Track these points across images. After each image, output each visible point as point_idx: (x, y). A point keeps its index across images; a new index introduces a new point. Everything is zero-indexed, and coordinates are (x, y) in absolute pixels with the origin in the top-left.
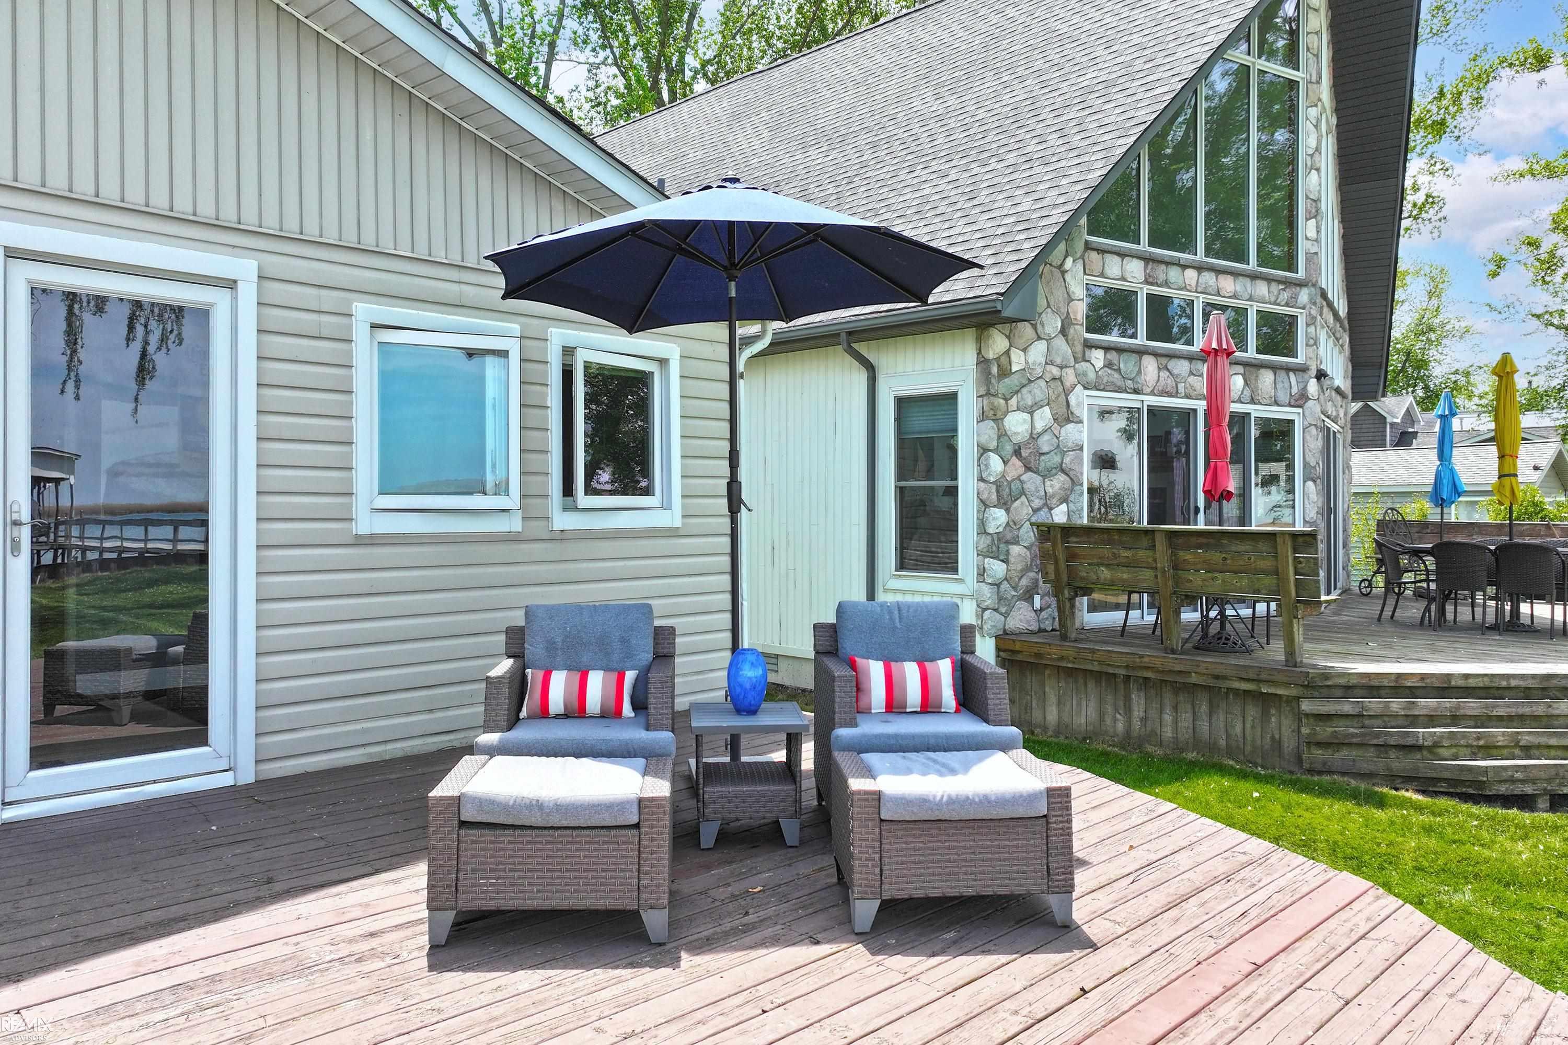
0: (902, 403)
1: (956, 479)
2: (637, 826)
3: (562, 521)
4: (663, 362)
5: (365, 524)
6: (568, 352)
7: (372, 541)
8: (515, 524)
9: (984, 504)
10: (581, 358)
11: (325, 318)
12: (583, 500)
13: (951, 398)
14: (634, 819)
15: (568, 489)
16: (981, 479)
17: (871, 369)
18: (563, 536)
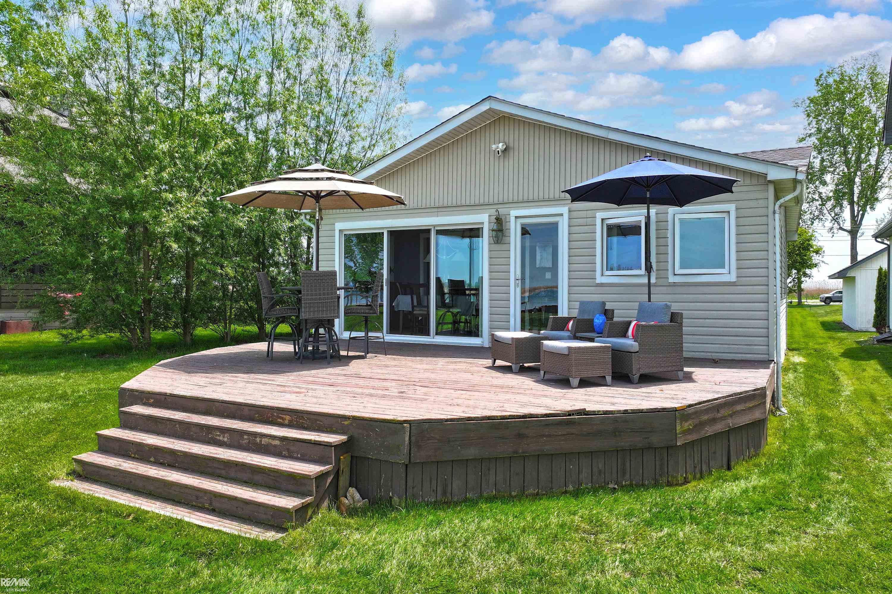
3: (672, 279)
5: (600, 279)
7: (602, 285)
10: (677, 218)
11: (588, 219)
12: (678, 271)
18: (674, 285)
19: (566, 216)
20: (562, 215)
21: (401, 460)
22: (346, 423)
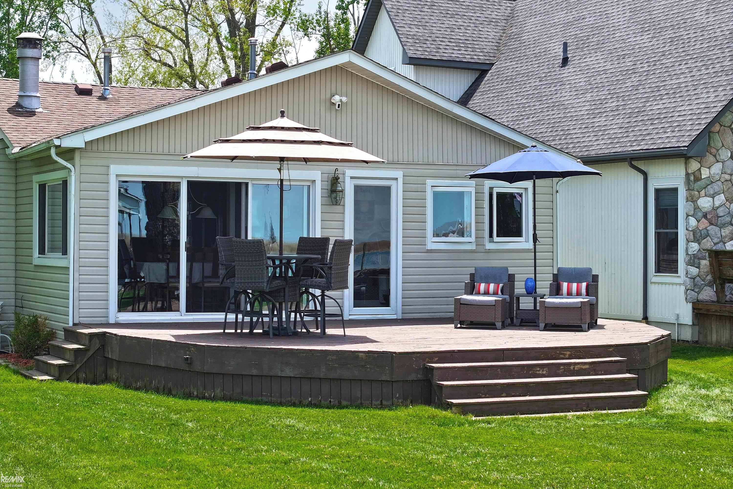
0: (658, 191)
1: (678, 229)
2: (495, 305)
3: (489, 246)
4: (526, 189)
5: (430, 246)
6: (491, 189)
7: (432, 251)
8: (473, 247)
9: (688, 241)
10: (495, 191)
11: (419, 185)
12: (496, 239)
13: (675, 190)
14: (494, 304)
15: (491, 236)
16: (687, 229)
17: (645, 175)
18: (489, 251)
19: (400, 181)
20: (396, 179)
21: (647, 366)
22: (611, 350)
